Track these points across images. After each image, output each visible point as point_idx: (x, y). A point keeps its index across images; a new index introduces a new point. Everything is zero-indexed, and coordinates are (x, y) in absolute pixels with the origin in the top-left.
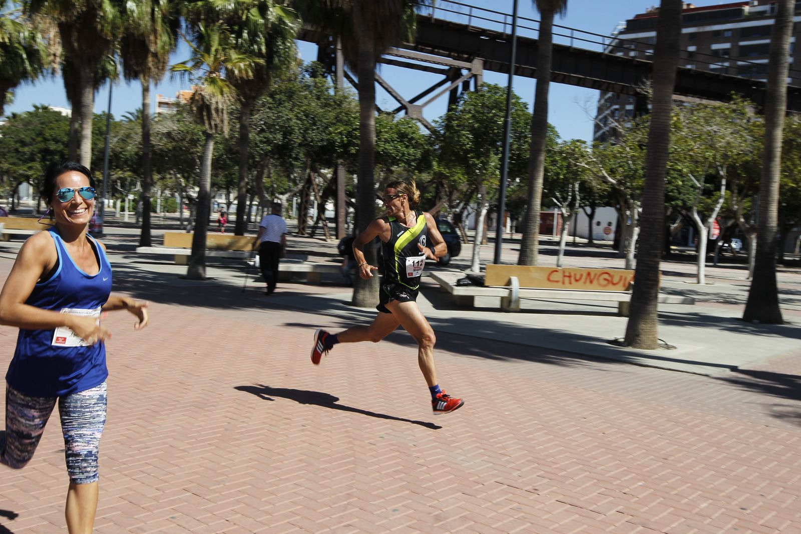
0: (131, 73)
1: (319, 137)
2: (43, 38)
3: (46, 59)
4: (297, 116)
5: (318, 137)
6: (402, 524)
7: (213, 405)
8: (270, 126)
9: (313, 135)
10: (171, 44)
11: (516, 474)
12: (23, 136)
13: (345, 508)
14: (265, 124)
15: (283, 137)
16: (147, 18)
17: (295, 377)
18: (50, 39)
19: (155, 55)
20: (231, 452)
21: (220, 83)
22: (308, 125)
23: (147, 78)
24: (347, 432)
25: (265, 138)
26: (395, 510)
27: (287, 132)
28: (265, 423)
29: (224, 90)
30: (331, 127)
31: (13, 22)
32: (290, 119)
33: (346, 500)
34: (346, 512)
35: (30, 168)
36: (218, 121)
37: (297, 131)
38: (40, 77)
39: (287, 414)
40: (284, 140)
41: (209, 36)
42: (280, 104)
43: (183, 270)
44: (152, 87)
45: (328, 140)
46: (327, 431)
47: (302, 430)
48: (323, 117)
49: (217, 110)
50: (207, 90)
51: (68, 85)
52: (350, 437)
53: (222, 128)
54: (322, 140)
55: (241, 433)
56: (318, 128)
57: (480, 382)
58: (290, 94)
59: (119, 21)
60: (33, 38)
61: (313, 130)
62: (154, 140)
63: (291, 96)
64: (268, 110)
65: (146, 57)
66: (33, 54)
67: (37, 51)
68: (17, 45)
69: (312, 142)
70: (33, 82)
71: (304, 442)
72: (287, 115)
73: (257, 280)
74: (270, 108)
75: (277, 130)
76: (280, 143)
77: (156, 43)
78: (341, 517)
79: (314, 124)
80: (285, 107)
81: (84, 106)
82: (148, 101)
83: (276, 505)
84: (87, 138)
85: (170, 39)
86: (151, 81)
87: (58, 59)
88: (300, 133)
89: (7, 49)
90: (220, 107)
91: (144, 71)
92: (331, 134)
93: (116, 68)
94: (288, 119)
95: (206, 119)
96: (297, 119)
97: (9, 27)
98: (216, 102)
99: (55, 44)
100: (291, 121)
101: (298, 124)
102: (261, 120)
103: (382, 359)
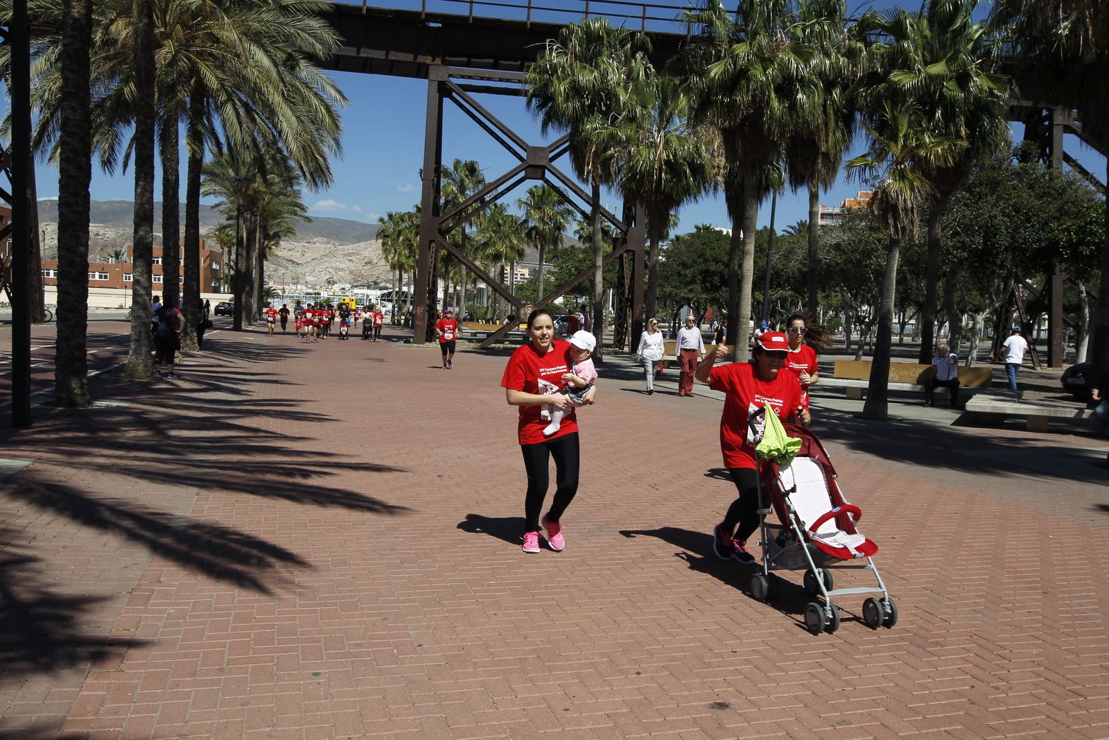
0: (797, 181)
1: (1035, 237)
2: (707, 150)
3: (710, 172)
4: (1004, 213)
5: (1033, 236)
8: (968, 229)
9: (1026, 234)
10: (844, 141)
12: (685, 258)
14: (960, 225)
15: (984, 239)
16: (820, 110)
18: (714, 151)
19: (826, 155)
21: (910, 176)
22: (1019, 222)
23: (815, 182)
25: (959, 242)
27: (990, 232)
29: (915, 184)
30: (1051, 222)
31: (678, 137)
32: (994, 217)
35: (691, 291)
36: (906, 221)
37: (1003, 231)
38: (703, 192)
40: (985, 243)
41: (895, 118)
42: (980, 198)
43: (858, 406)
44: (821, 192)
45: (1048, 239)
48: (1040, 211)
49: (905, 209)
50: (894, 186)
51: (728, 199)
53: (912, 231)
54: (1039, 240)
56: (1033, 226)
58: (994, 185)
59: (787, 118)
60: (697, 149)
61: (1026, 228)
62: (821, 254)
63: (996, 188)
64: (964, 208)
65: (815, 159)
66: (698, 170)
67: (702, 167)
68: (681, 161)
69: (1024, 243)
70: (695, 198)
72: (989, 212)
74: (965, 205)
75: (976, 231)
76: (980, 248)
77: (827, 142)
79: (1028, 220)
80: (986, 201)
81: (747, 218)
84: (750, 254)
85: (843, 135)
86: (820, 185)
87: (722, 171)
88: (1009, 233)
89: (672, 166)
90: (910, 205)
91: (812, 177)
92: (1053, 231)
93: (781, 176)
94: (991, 217)
95: (891, 221)
96: (1003, 216)
97: (675, 144)
98: (905, 200)
99: (718, 155)
100: (996, 218)
101: (1004, 222)
102: (955, 220)
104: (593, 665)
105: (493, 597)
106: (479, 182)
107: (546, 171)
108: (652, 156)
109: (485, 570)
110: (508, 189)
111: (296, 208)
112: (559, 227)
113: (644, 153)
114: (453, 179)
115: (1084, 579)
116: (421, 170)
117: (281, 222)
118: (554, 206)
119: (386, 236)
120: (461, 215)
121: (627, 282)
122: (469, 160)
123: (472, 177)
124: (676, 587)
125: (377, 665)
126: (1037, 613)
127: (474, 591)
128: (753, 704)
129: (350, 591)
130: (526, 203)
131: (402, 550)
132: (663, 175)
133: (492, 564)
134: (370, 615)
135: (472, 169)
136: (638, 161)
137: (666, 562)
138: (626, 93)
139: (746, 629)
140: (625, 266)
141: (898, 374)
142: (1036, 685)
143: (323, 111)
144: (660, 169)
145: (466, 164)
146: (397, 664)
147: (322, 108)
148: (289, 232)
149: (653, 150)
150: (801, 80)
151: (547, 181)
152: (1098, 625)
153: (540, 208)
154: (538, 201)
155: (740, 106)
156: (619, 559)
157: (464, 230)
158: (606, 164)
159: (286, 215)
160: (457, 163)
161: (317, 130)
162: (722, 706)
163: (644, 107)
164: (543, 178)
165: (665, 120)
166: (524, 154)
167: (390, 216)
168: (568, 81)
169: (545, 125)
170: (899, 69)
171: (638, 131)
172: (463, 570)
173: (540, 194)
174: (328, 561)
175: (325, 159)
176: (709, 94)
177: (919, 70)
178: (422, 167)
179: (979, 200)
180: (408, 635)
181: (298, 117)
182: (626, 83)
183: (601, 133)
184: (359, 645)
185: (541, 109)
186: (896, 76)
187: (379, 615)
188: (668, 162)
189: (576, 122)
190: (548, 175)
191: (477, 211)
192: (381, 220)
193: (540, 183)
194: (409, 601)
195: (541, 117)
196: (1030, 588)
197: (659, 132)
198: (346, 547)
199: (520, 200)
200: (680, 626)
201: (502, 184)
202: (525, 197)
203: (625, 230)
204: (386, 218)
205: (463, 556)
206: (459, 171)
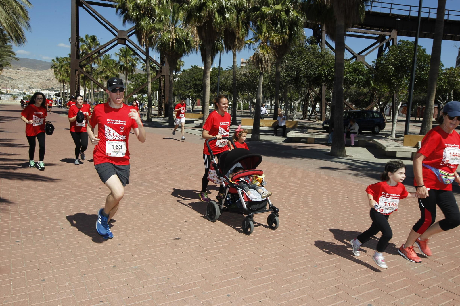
0: (228, 48)
3: (193, 44)
4: (303, 63)
5: (313, 72)
8: (290, 68)
9: (311, 71)
10: (245, 33)
12: (187, 79)
14: (288, 67)
15: (296, 73)
16: (235, 21)
17: (303, 197)
18: (194, 34)
19: (239, 38)
20: (265, 247)
21: (267, 48)
22: (308, 67)
23: (235, 49)
25: (288, 74)
27: (298, 71)
28: (285, 228)
29: (268, 51)
30: (320, 67)
31: (180, 29)
33: (335, 292)
35: (190, 92)
36: (265, 66)
37: (303, 70)
38: (191, 52)
39: (298, 222)
41: (261, 25)
44: (237, 53)
45: (318, 74)
46: (321, 236)
47: (307, 234)
48: (316, 63)
49: (265, 61)
50: (261, 52)
51: (202, 55)
53: (268, 69)
54: (315, 74)
56: (313, 68)
58: (300, 53)
59: (222, 23)
60: (188, 35)
61: (311, 69)
62: (238, 78)
63: (301, 54)
65: (235, 40)
66: (188, 42)
67: (190, 41)
68: (181, 39)
69: (310, 75)
70: (188, 54)
71: (308, 242)
72: (298, 63)
74: (290, 60)
75: (293, 70)
76: (295, 76)
77: (239, 33)
79: (312, 66)
80: (297, 59)
82: (235, 60)
84: (209, 77)
85: (245, 31)
86: (237, 50)
87: (198, 44)
88: (305, 71)
89: (178, 41)
90: (267, 59)
91: (234, 46)
92: (320, 70)
93: (222, 46)
94: (299, 65)
95: (260, 65)
97: (179, 32)
98: (265, 57)
99: (196, 37)
101: (303, 67)
102: (286, 65)
103: (350, 188)
104: (132, 229)
105: (95, 209)
106: (98, 45)
107: (127, 41)
108: (169, 37)
109: (93, 200)
110: (110, 48)
111: (10, 54)
112: (134, 65)
113: (166, 35)
114: (85, 43)
115: (311, 191)
116: (70, 39)
117: (3, 60)
118: (131, 56)
119: (56, 68)
120: (89, 59)
121: (162, 88)
122: (92, 35)
123: (94, 42)
124: (168, 202)
125: (44, 236)
126: (293, 202)
127: (88, 208)
128: (189, 237)
129: (34, 211)
130: (119, 55)
131: (58, 195)
132: (174, 44)
133: (96, 198)
134: (43, 219)
135: (94, 39)
136: (164, 38)
137: (166, 193)
138: (159, 9)
139: (191, 214)
140: (161, 82)
141: (265, 124)
142: (286, 224)
143: (19, 9)
144: (173, 41)
145: (91, 36)
146: (53, 235)
147: (19, 8)
148: (7, 64)
149: (170, 34)
150: (227, 8)
151: (127, 45)
152: (311, 205)
153: (125, 57)
154: (124, 54)
155: (203, 17)
156: (147, 193)
157: (91, 65)
158: (150, 39)
159: (5, 57)
160: (87, 36)
161: (17, 17)
162: (178, 239)
163: (166, 15)
164: (125, 44)
165: (174, 21)
166: (116, 33)
167: (57, 59)
168: (134, 3)
169: (124, 22)
170: (265, 6)
171: (164, 26)
172: (83, 201)
173: (125, 51)
174: (25, 201)
175: (22, 32)
176: (191, 12)
177: (272, 7)
178: (70, 37)
179: (295, 58)
180: (59, 225)
181: (6, 11)
182: (159, 5)
183: (148, 26)
184: (37, 230)
185: (122, 14)
186: (263, 9)
187: (47, 219)
188: (176, 39)
189: (137, 20)
190: (127, 43)
191: (97, 57)
192: (53, 60)
193: (124, 46)
194: (60, 213)
195: (123, 17)
196: (293, 195)
197: (172, 26)
198: (34, 195)
199: (116, 53)
200: (167, 215)
201: (107, 46)
202: (118, 52)
203: (160, 67)
204: (55, 59)
205: (84, 196)
206: (88, 40)
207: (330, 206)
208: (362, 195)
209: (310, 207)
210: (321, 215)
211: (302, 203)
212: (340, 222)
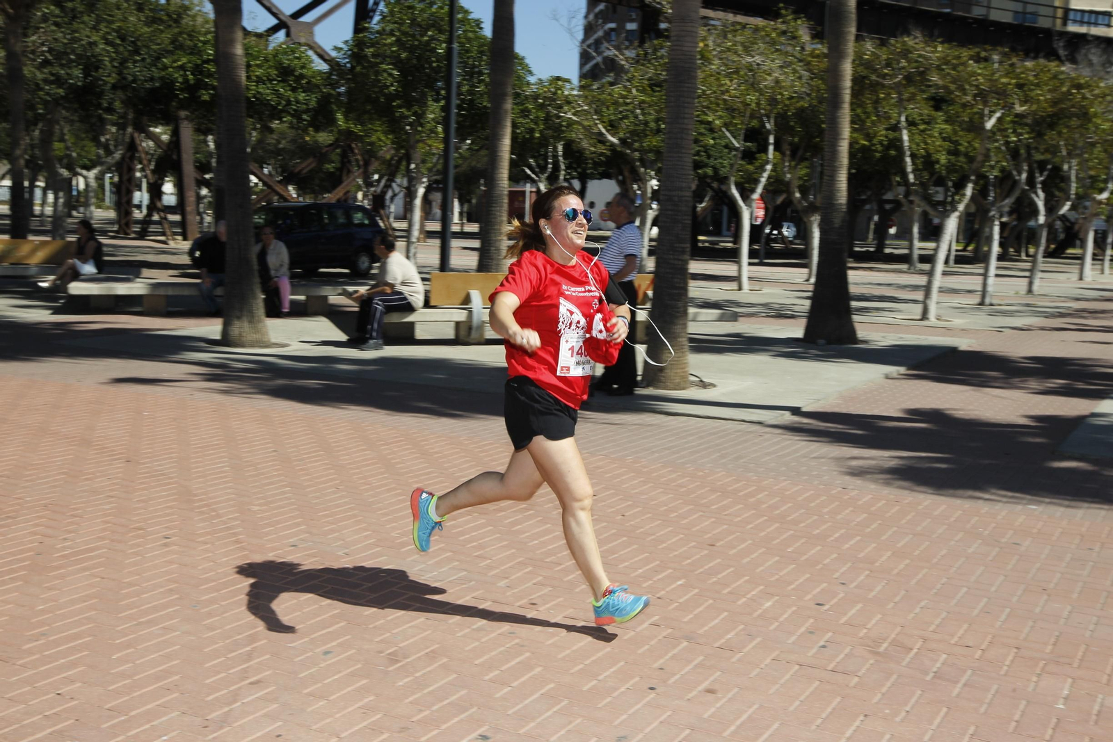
1: (147, 74)
4: (106, 39)
5: (144, 73)
6: (340, 672)
7: (9, 517)
8: (60, 56)
9: (135, 69)
11: (502, 583)
13: (249, 656)
14: (50, 51)
15: (84, 74)
17: (144, 464)
20: (50, 589)
22: (126, 54)
24: (237, 542)
25: (52, 74)
26: (326, 653)
27: (91, 65)
28: (102, 538)
30: (165, 58)
32: (94, 44)
33: (249, 645)
34: (251, 663)
37: (107, 63)
39: (138, 521)
40: (85, 77)
42: (74, 18)
45: (162, 78)
46: (205, 543)
47: (166, 545)
48: (151, 41)
52: (243, 549)
54: (152, 79)
55: (64, 557)
57: (436, 453)
61: (135, 62)
64: (54, 28)
69: (134, 81)
71: (171, 562)
72: (88, 37)
73: (57, 311)
74: (56, 24)
75: (72, 61)
76: (79, 84)
78: (245, 670)
79: (137, 52)
80: (83, 23)
83: (138, 662)
88: (114, 66)
92: (167, 68)
94: (90, 44)
96: (106, 44)
100: (97, 46)
101: (108, 52)
102: (43, 44)
103: (281, 427)
115: (170, 445)
126: (116, 478)
152: (172, 478)
196: (113, 460)
207: (225, 477)
208: (315, 443)
209: (169, 484)
210: (201, 500)
211: (146, 478)
212: (256, 508)
